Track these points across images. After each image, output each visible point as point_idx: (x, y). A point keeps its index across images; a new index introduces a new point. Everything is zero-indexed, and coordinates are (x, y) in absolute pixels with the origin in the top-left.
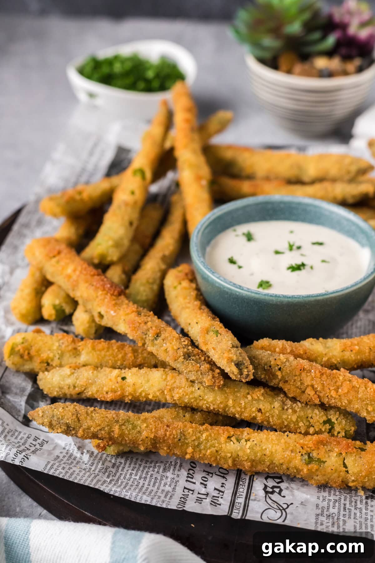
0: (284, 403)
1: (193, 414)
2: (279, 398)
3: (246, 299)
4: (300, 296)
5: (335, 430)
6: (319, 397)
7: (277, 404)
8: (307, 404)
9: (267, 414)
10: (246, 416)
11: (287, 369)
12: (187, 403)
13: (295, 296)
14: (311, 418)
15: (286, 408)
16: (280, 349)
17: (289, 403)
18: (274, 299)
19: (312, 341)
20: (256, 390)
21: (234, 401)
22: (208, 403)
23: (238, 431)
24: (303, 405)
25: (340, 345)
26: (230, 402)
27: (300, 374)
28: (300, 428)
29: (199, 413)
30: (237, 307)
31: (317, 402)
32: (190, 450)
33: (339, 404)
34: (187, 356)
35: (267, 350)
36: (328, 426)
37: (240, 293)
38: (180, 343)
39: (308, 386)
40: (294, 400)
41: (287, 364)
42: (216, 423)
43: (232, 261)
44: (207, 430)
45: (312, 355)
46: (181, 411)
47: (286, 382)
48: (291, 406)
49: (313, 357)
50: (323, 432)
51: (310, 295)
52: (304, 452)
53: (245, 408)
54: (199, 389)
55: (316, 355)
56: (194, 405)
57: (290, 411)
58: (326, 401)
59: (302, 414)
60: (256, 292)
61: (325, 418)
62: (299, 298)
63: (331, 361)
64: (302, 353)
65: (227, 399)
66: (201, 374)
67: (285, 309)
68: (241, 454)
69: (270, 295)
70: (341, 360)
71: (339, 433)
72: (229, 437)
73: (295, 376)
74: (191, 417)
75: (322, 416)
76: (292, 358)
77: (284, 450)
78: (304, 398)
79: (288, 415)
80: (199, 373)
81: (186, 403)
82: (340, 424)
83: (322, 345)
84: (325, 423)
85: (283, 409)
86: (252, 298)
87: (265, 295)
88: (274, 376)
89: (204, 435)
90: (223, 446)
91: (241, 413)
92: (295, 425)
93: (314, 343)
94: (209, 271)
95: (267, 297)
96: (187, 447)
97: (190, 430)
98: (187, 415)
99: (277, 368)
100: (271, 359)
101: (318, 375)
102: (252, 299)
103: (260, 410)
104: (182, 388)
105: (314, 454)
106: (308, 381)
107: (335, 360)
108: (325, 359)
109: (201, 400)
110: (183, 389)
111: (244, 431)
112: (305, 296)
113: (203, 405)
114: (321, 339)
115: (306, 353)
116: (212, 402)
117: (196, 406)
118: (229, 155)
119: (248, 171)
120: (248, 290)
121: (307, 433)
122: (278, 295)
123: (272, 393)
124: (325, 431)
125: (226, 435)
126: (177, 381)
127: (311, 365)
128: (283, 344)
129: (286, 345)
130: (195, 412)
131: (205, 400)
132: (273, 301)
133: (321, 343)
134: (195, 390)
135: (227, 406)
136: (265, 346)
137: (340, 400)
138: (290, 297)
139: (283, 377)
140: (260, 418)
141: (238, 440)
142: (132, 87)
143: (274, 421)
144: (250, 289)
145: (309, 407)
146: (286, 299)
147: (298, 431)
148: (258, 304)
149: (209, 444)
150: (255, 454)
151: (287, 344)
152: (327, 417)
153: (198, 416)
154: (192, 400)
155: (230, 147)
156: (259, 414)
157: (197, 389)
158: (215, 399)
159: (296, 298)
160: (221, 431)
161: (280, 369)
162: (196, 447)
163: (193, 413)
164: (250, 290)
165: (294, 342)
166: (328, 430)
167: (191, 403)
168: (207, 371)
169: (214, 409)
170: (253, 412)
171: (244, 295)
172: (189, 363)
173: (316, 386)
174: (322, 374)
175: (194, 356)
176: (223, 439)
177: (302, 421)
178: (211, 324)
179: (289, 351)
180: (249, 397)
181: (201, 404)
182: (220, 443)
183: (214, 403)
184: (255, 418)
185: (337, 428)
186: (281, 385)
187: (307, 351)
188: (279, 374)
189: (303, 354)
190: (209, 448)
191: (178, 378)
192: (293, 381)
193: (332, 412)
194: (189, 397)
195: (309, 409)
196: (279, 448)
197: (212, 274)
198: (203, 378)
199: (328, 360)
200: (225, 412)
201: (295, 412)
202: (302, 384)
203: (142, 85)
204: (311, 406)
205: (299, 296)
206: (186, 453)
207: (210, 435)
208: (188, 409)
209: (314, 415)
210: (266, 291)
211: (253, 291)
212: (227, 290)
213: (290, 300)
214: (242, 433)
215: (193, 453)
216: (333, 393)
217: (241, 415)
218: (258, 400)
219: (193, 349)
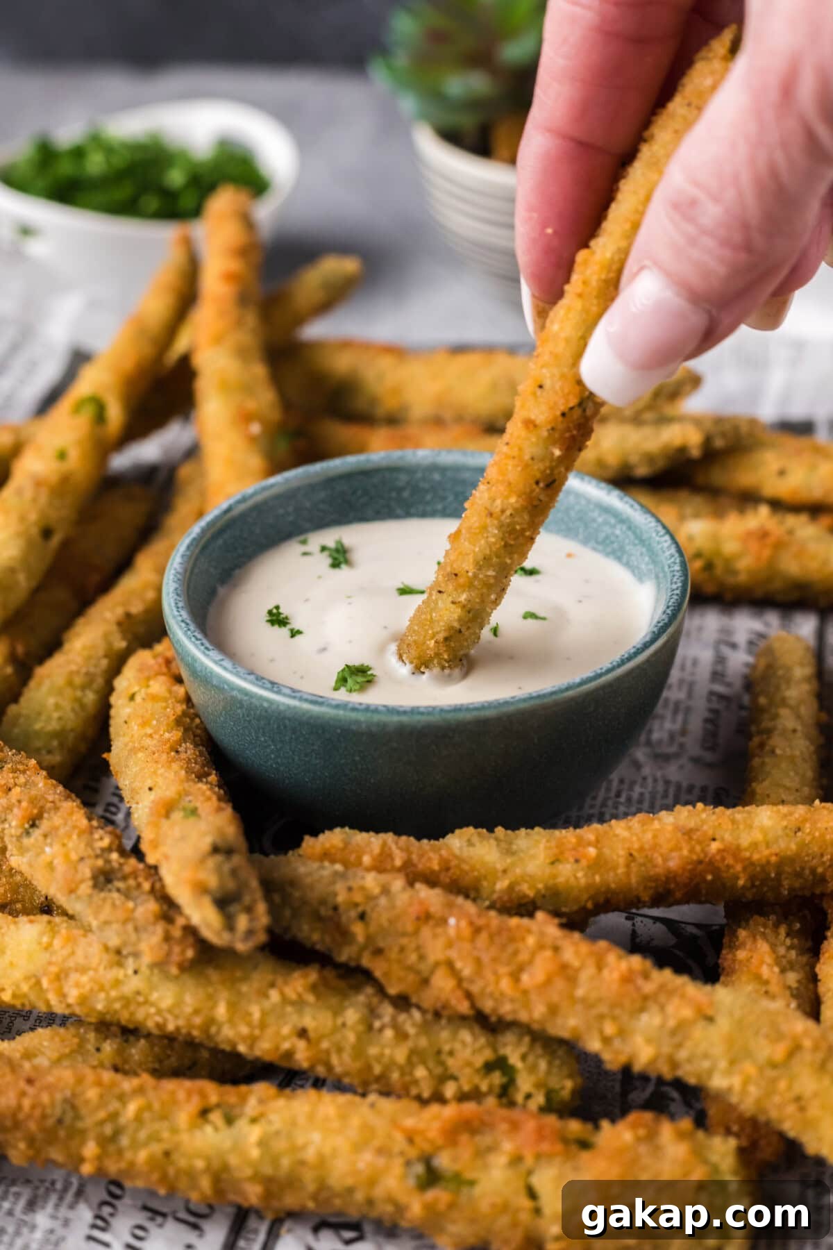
0: (372, 1012)
1: (125, 1045)
2: (361, 998)
3: (289, 719)
4: (434, 708)
5: (517, 1089)
6: (469, 996)
7: (352, 1015)
8: (437, 1015)
9: (325, 1045)
10: (264, 1048)
11: (381, 914)
12: (104, 1014)
13: (421, 710)
14: (451, 1053)
15: (377, 1024)
16: (374, 859)
17: (387, 1011)
18: (361, 717)
19: (472, 835)
20: (296, 974)
21: (232, 1006)
22: (159, 1012)
23: (231, 1094)
24: (429, 1017)
25: (548, 844)
26: (221, 1011)
27: (416, 932)
28: (416, 1082)
29: (143, 1042)
30: (270, 743)
31: (464, 1007)
32: (90, 1149)
33: (523, 1016)
34: (104, 879)
35: (333, 861)
36: (497, 1078)
37: (270, 702)
38: (90, 844)
39: (437, 965)
40: (403, 1002)
41: (383, 901)
42: (189, 1068)
43: (276, 619)
44: (140, 1091)
45: (467, 873)
46: (91, 1036)
47: (378, 952)
48: (394, 1019)
49: (467, 881)
50: (485, 1095)
51: (462, 705)
52: (413, 1153)
53: (263, 1025)
54: (136, 972)
55: (476, 874)
56: (124, 1017)
57: (389, 1033)
58: (487, 1005)
59: (423, 1042)
60: (314, 698)
61: (488, 1055)
62: (429, 714)
63: (520, 891)
64: (436, 867)
65: (211, 998)
66: (136, 929)
67: (395, 745)
68: (233, 1161)
69: (350, 705)
70: (547, 888)
71: (528, 1096)
72: (204, 1113)
73: (404, 934)
74: (120, 1052)
75: (481, 1049)
76: (398, 884)
77: (358, 1148)
78: (428, 998)
79: (383, 1047)
80: (130, 927)
81: (100, 1013)
82: (533, 1069)
83: (498, 845)
84: (489, 1067)
85: (370, 1028)
86: (304, 714)
87: (337, 706)
88: (345, 935)
89: (132, 1108)
90: (185, 1138)
91: (252, 1041)
92: (403, 1074)
93: (475, 839)
94: (196, 646)
95: (341, 712)
96: (83, 1142)
97: (92, 1094)
98: (108, 1047)
99: (353, 914)
100: (340, 887)
101: (467, 931)
102: (304, 718)
103: (302, 1033)
104: (89, 969)
105: (444, 1161)
106: (436, 950)
107: (530, 888)
108: (502, 885)
109: (139, 1004)
110: (91, 973)
111: (250, 1092)
112: (449, 708)
113: (149, 1017)
114: (499, 830)
115: (448, 869)
116: (170, 1011)
117: (129, 1021)
118: (342, 363)
119: (389, 404)
120: (293, 694)
121: (439, 1098)
122: (372, 708)
123: (342, 984)
124: (490, 1091)
125: (194, 1105)
126: (80, 952)
127: (450, 906)
128: (384, 844)
129: (394, 847)
130: (132, 1038)
131: (152, 1005)
132: (357, 722)
133: (497, 839)
134: (126, 976)
135: (211, 1021)
136: (333, 851)
137: (527, 1005)
138: (405, 713)
139: (369, 938)
140: (302, 1056)
141: (230, 1120)
142: (127, 208)
143: (342, 1063)
144: (299, 691)
145: (444, 1022)
146: (395, 718)
147: (414, 1091)
148: (320, 732)
149: (142, 1135)
150: (275, 1161)
151: (397, 843)
152: (495, 1050)
153: (137, 1051)
154: (117, 1006)
155: (346, 344)
156: (301, 1045)
157: (130, 972)
158: (179, 1003)
159: (422, 714)
160: (181, 1095)
161: (362, 916)
162: (108, 1142)
163: (127, 1041)
164: (298, 695)
165: (419, 839)
166: (497, 1090)
167: (116, 1012)
168: (151, 919)
169: (178, 1029)
170: (285, 1038)
171: (282, 708)
172: (104, 900)
173: (459, 965)
174: (477, 930)
175: (124, 878)
176: (183, 1116)
177: (424, 1063)
178: (184, 790)
179: (398, 863)
180: (274, 995)
181: (140, 1014)
182: (175, 1131)
183: (177, 1011)
184: (289, 1054)
185: (525, 1083)
186: (366, 962)
187: (454, 863)
188: (358, 930)
189: (440, 871)
190: (146, 1144)
191: (83, 941)
192: (396, 949)
193: (509, 1036)
194: (108, 994)
195: (443, 1028)
196: (341, 1143)
197: (204, 653)
198: (139, 940)
199: (511, 888)
200: (209, 1037)
201: (401, 1036)
202: (422, 958)
203: (152, 203)
204: (450, 1019)
205: (431, 709)
206: (82, 1160)
207: (149, 1107)
208: (114, 1029)
209: (458, 1046)
210: (356, 698)
211: (305, 696)
212: (239, 696)
213: (404, 719)
214: (243, 1099)
215: (99, 1158)
216: (505, 984)
217: (251, 1047)
218: (299, 1004)
219: (122, 861)
